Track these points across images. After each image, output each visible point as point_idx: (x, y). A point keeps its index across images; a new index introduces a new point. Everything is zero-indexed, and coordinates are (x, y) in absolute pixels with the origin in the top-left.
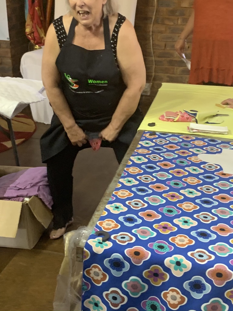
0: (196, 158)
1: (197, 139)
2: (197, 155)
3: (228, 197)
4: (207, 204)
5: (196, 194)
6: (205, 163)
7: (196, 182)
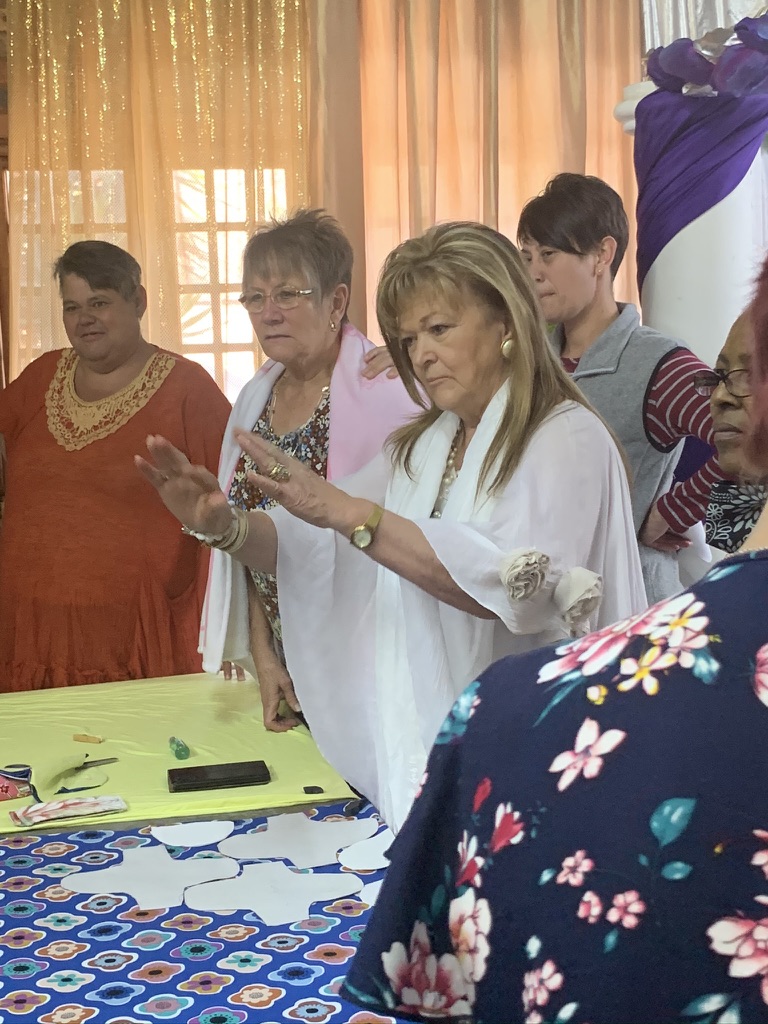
0: (58, 889)
1: (46, 840)
2: (58, 881)
3: (166, 967)
4: (117, 998)
5: (83, 980)
6: (85, 897)
7: (74, 951)
